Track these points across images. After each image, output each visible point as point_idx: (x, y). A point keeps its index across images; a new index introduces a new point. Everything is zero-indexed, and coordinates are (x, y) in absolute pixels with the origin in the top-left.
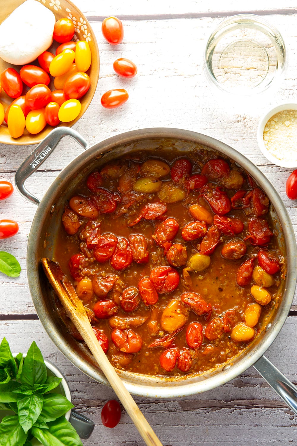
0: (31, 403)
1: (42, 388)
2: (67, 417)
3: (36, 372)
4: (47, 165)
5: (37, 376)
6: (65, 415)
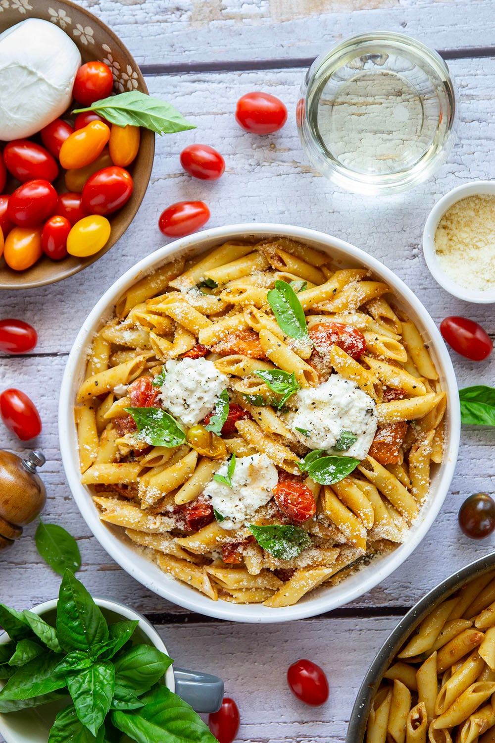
0: (93, 680)
1: (106, 648)
3: (87, 624)
4: (62, 343)
5: (92, 631)
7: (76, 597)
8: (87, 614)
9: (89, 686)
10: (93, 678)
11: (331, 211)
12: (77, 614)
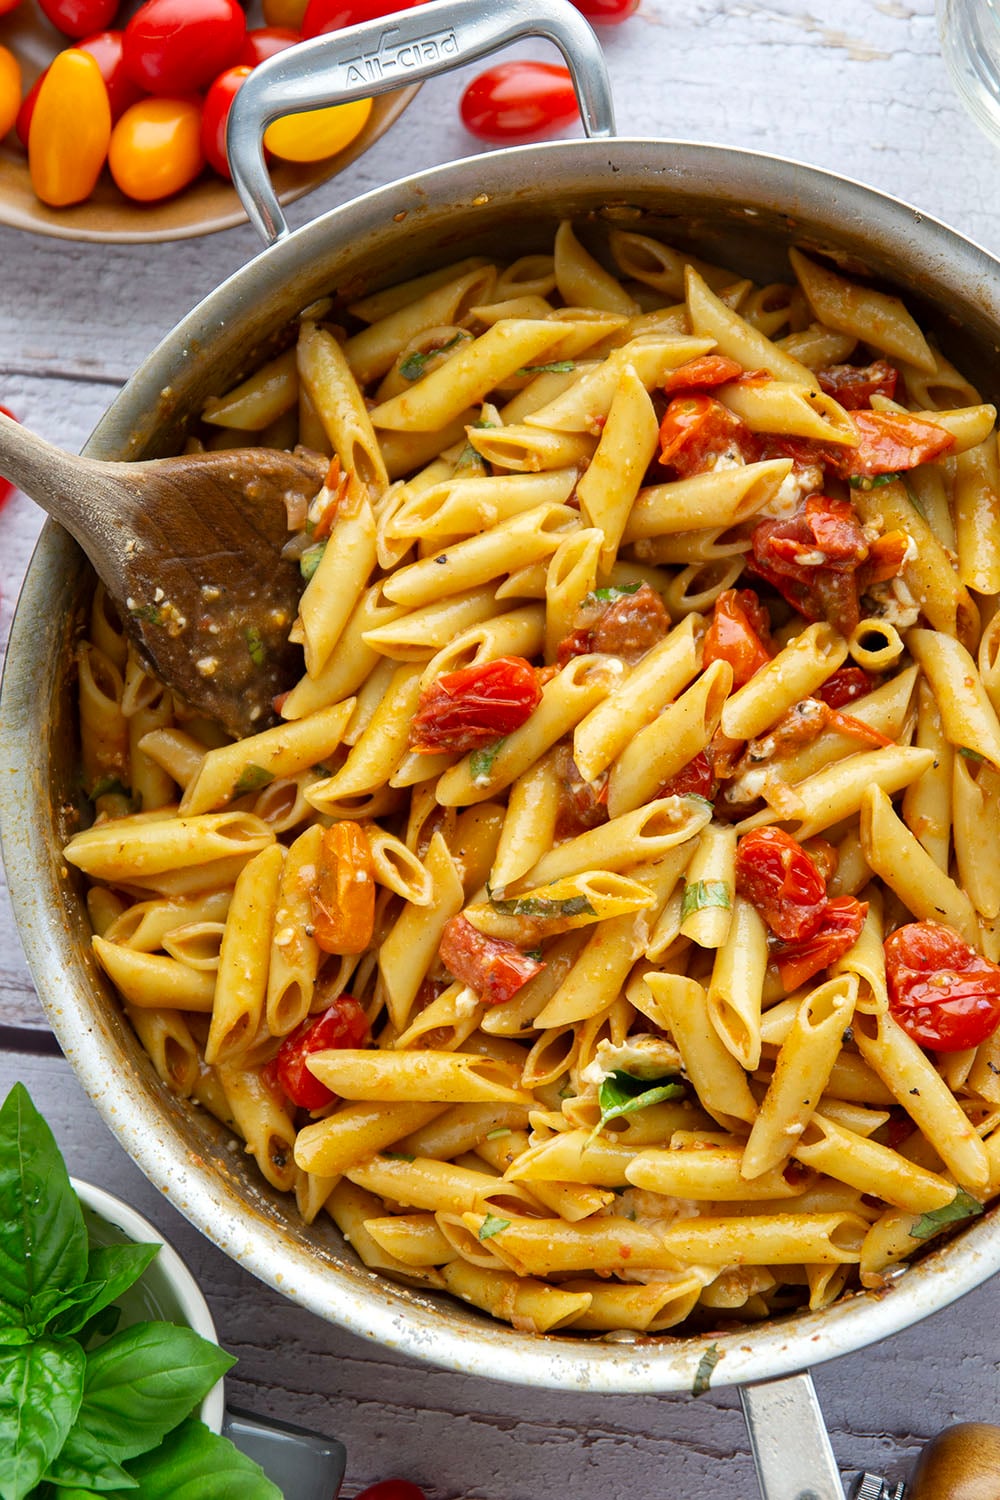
0: (26, 1381)
1: (70, 1303)
2: (212, 1415)
3: (38, 1236)
5: (46, 1257)
6: (198, 1410)
7: (25, 1160)
8: (44, 1209)
9: (14, 1392)
10: (26, 1376)
11: (879, 145)
12: (19, 1205)
